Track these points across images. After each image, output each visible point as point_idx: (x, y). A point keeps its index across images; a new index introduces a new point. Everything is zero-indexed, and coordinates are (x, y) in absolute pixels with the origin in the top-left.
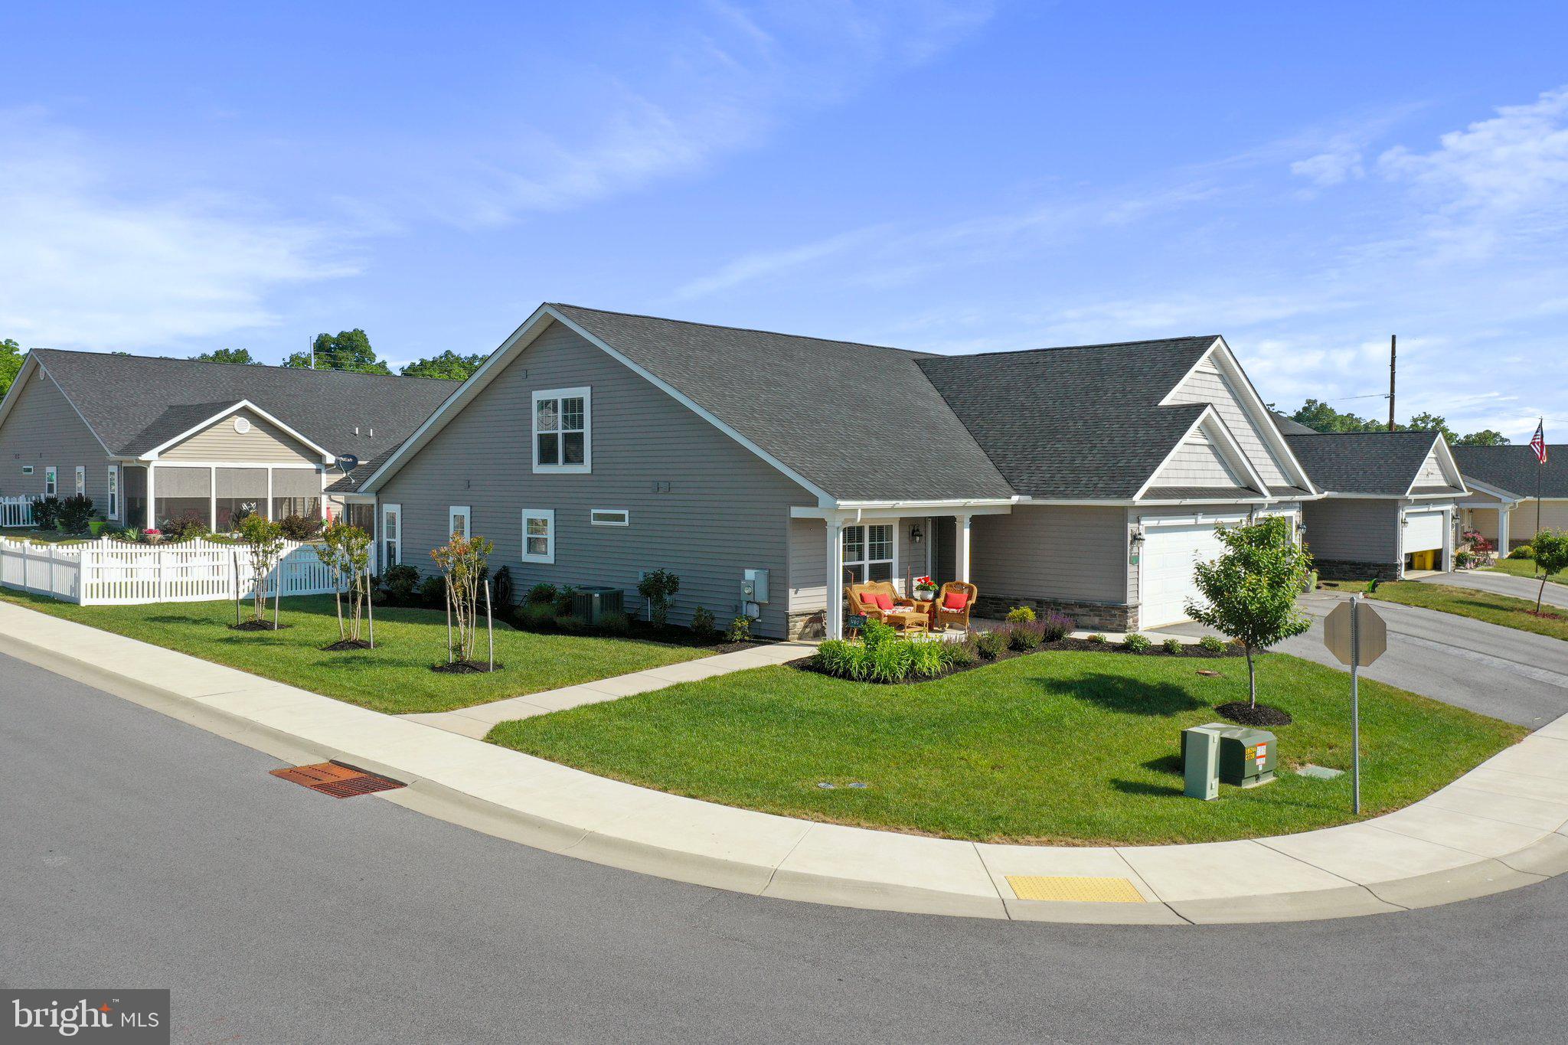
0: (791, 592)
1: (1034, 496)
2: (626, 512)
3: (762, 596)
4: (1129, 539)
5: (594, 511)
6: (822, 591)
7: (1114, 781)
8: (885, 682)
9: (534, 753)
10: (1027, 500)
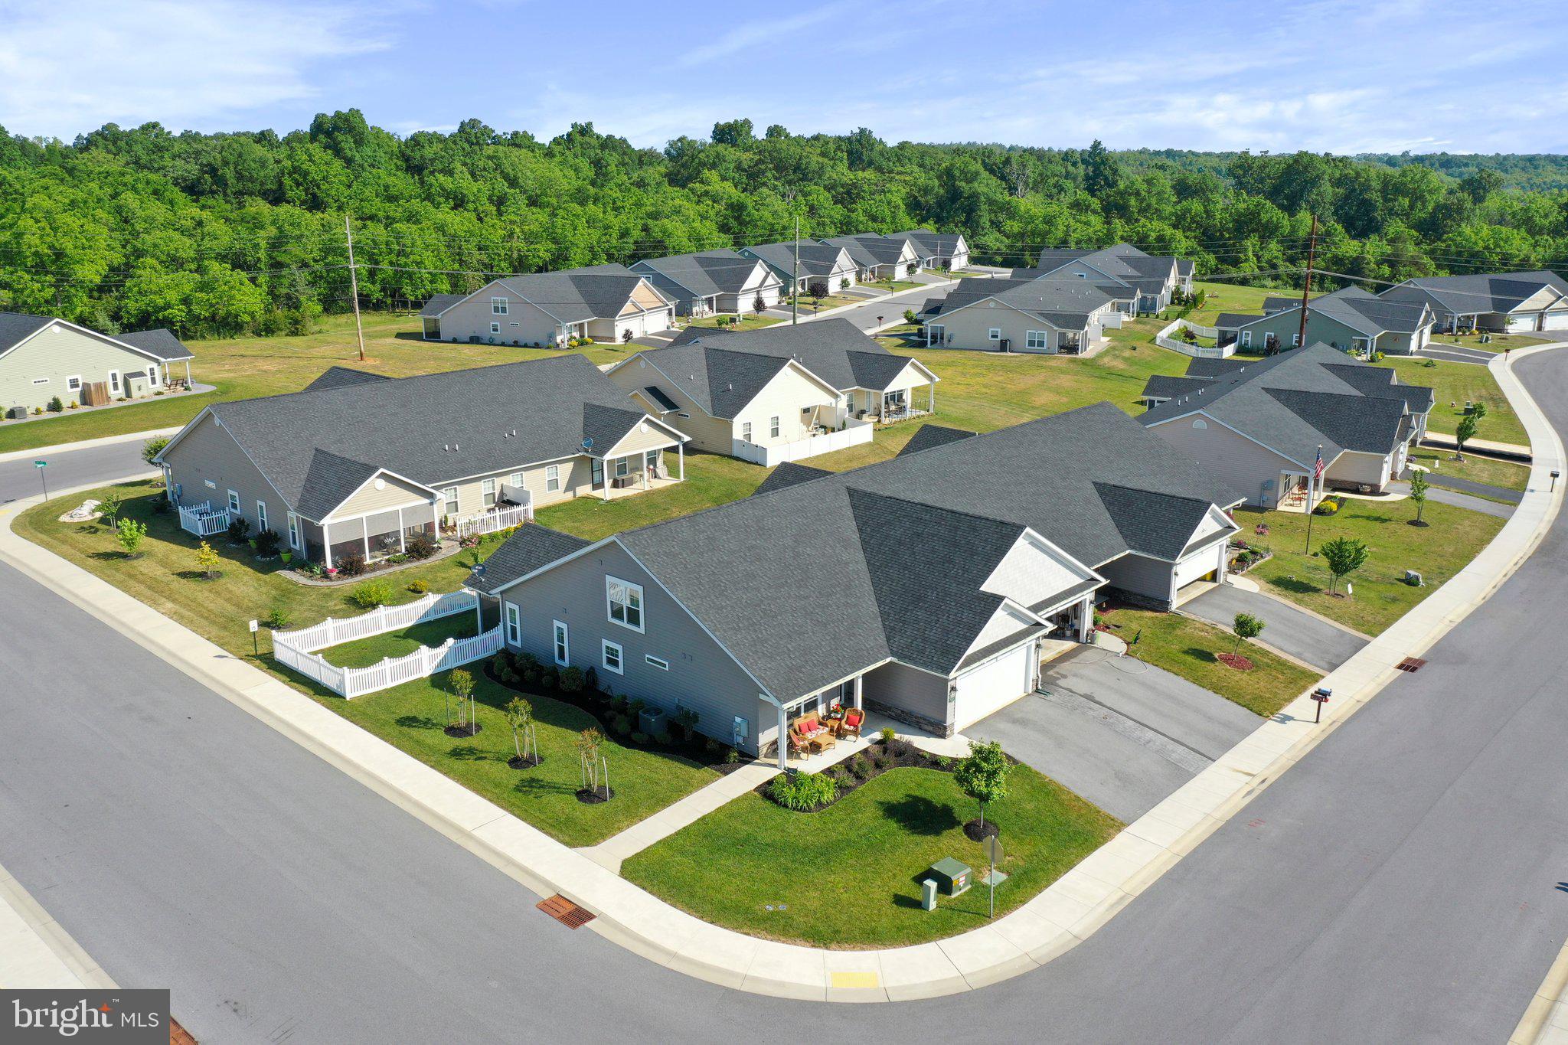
0: (760, 735)
1: (899, 658)
2: (667, 663)
3: (744, 733)
4: (949, 690)
5: (647, 656)
6: (776, 728)
7: (896, 896)
8: (805, 811)
9: (644, 888)
10: (895, 660)
